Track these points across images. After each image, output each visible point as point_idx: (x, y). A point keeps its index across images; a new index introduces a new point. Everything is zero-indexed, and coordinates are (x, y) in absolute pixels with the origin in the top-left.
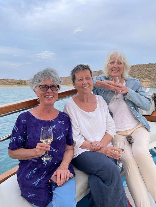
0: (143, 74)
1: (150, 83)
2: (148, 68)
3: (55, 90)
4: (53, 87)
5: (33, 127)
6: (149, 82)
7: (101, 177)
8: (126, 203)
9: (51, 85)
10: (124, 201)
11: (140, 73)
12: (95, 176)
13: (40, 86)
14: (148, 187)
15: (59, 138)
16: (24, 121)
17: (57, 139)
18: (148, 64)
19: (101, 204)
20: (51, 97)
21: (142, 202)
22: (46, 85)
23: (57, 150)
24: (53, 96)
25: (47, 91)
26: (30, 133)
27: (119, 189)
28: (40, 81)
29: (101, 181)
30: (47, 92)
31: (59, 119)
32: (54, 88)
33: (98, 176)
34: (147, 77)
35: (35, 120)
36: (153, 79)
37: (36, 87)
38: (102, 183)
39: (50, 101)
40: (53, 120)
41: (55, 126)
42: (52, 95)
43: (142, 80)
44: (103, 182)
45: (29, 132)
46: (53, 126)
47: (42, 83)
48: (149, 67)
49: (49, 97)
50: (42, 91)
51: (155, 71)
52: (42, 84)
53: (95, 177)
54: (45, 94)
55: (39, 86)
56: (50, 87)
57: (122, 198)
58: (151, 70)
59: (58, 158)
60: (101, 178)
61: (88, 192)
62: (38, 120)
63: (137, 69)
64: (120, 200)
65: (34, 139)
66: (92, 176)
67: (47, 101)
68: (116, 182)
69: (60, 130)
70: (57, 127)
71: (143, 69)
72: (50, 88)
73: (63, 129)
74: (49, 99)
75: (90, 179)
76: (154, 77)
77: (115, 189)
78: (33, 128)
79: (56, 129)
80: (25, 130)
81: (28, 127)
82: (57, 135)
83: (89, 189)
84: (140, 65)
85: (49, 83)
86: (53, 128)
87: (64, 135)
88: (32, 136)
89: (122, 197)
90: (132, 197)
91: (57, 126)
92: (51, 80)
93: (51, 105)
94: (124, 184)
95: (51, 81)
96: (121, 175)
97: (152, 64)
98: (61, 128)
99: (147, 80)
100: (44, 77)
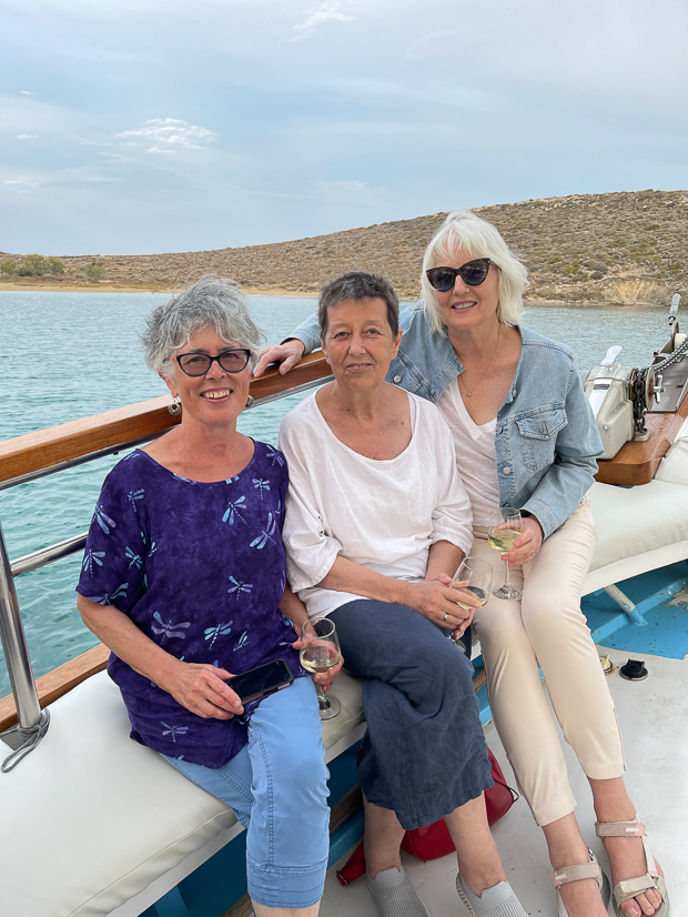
0: (620, 244)
1: (653, 286)
2: (639, 214)
3: (236, 367)
4: (228, 359)
5: (168, 512)
6: (648, 283)
7: (407, 689)
8: (483, 776)
9: (219, 350)
10: (478, 769)
11: (605, 235)
12: (386, 686)
13: (179, 358)
14: (565, 727)
15: (257, 541)
16: (136, 495)
17: (252, 545)
18: (640, 193)
19: (401, 775)
20: (222, 394)
21: (540, 773)
22: (199, 351)
23: (251, 586)
24: (231, 391)
25: (206, 373)
26: (160, 537)
27: (464, 729)
28: (176, 338)
29: (407, 703)
30: (208, 377)
31: (255, 474)
32: (233, 359)
33: (395, 686)
34: (639, 253)
35: (176, 486)
36: (670, 268)
37: (164, 361)
38: (408, 708)
39: (220, 412)
40: (237, 478)
41: (243, 498)
42: (225, 389)
43: (614, 272)
44: (414, 705)
45: (159, 534)
46: (239, 501)
47: (186, 343)
48: (645, 210)
49: (216, 395)
50: (190, 375)
51: (674, 228)
52: (186, 347)
53: (388, 690)
54: (201, 384)
55: (174, 355)
56: (217, 358)
57: (474, 758)
58: (656, 223)
59: (254, 612)
60: (406, 694)
61: (362, 736)
62: (184, 484)
63: (590, 216)
64: (465, 763)
65: (174, 554)
66: (376, 685)
67: (208, 412)
68: (455, 709)
69: (261, 514)
70: (251, 504)
71: (620, 218)
72: (215, 363)
73: (268, 508)
74: (219, 403)
75: (366, 696)
76: (671, 255)
77: (450, 729)
78: (172, 518)
79: (248, 510)
80: (143, 525)
81: (152, 514)
82: (252, 534)
83: (364, 726)
84: (602, 197)
85: (211, 342)
86: (237, 508)
87: (273, 530)
88: (169, 546)
89: (471, 756)
90: (508, 756)
91: (250, 500)
92: (219, 330)
93: (226, 424)
94: (485, 715)
95: (219, 336)
96: (474, 686)
97: (659, 195)
98: (260, 507)
99: (637, 272)
100: (190, 323)
